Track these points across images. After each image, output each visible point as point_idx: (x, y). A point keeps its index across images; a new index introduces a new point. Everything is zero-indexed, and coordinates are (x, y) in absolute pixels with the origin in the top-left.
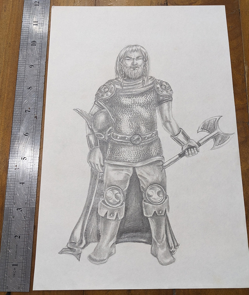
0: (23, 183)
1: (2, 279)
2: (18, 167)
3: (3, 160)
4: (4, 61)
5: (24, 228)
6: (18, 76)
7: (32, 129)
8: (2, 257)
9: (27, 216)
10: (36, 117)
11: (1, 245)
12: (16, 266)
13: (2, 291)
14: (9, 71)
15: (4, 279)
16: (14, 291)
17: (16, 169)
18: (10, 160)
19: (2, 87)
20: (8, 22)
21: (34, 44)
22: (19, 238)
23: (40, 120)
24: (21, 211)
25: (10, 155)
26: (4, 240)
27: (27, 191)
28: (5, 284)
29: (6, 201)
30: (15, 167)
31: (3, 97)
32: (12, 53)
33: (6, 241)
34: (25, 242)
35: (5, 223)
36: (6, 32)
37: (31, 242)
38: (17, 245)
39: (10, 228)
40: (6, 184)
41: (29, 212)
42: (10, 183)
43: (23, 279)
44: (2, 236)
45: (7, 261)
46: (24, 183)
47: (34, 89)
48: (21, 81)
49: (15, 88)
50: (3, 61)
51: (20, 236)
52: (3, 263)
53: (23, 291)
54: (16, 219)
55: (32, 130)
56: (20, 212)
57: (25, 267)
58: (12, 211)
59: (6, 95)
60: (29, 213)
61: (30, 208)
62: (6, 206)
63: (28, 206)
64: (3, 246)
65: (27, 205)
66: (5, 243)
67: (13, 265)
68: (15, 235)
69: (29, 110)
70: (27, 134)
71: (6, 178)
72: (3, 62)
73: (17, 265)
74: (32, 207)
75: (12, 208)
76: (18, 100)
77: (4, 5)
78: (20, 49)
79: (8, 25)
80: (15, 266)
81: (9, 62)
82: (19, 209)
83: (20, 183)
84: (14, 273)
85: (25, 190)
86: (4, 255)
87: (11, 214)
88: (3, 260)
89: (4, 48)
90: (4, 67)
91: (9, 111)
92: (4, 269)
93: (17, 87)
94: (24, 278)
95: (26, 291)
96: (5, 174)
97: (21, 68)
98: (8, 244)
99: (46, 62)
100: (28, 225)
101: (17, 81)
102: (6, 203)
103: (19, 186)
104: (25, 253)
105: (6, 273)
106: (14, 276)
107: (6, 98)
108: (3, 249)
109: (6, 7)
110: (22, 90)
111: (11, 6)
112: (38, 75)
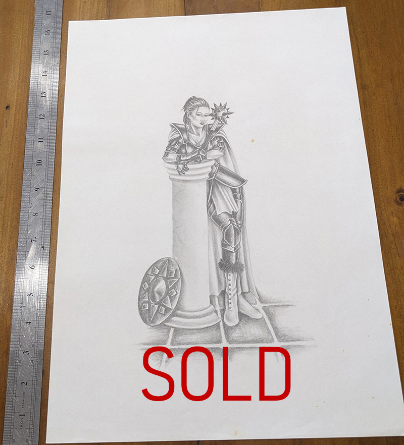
0: (29, 323)
1: (8, 431)
2: (24, 305)
3: (7, 298)
4: (7, 184)
5: (32, 373)
6: (22, 201)
7: (39, 261)
8: (8, 407)
9: (35, 360)
10: (43, 247)
11: (7, 393)
12: (23, 416)
14: (12, 196)
15: (10, 431)
17: (21, 307)
18: (15, 297)
19: (5, 214)
20: (10, 139)
21: (39, 164)
22: (27, 385)
23: (47, 251)
24: (28, 354)
25: (15, 291)
27: (34, 331)
28: (11, 437)
32: (15, 175)
33: (11, 388)
34: (33, 390)
35: (10, 368)
36: (8, 150)
37: (39, 388)
38: (24, 393)
39: (16, 374)
40: (11, 324)
42: (15, 324)
43: (31, 431)
44: (8, 383)
45: (13, 410)
46: (31, 323)
47: (40, 216)
48: (25, 206)
49: (19, 215)
51: (27, 383)
52: (9, 413)
54: (22, 364)
55: (39, 263)
56: (27, 356)
57: (33, 417)
58: (17, 355)
59: (9, 223)
60: (37, 356)
61: (38, 351)
62: (11, 349)
63: (36, 348)
65: (34, 347)
66: (11, 391)
67: (20, 415)
68: (22, 382)
69: (35, 239)
70: (33, 267)
71: (11, 318)
72: (6, 186)
73: (25, 415)
74: (40, 349)
75: (17, 352)
76: (23, 228)
77: (5, 119)
78: (24, 170)
79: (10, 143)
81: (12, 185)
82: (26, 352)
83: (26, 323)
84: (22, 424)
85: (32, 330)
86: (9, 404)
87: (17, 358)
88: (9, 410)
89: (6, 169)
90: (7, 191)
91: (13, 242)
92: (11, 420)
93: (21, 214)
94: (33, 429)
95: (34, 444)
97: (25, 193)
98: (15, 392)
100: (36, 370)
101: (22, 207)
102: (11, 346)
103: (26, 326)
104: (33, 401)
105: (12, 424)
106: (21, 427)
107: (9, 227)
108: (8, 398)
109: (8, 121)
110: (27, 217)
111: (13, 120)
112: (45, 199)
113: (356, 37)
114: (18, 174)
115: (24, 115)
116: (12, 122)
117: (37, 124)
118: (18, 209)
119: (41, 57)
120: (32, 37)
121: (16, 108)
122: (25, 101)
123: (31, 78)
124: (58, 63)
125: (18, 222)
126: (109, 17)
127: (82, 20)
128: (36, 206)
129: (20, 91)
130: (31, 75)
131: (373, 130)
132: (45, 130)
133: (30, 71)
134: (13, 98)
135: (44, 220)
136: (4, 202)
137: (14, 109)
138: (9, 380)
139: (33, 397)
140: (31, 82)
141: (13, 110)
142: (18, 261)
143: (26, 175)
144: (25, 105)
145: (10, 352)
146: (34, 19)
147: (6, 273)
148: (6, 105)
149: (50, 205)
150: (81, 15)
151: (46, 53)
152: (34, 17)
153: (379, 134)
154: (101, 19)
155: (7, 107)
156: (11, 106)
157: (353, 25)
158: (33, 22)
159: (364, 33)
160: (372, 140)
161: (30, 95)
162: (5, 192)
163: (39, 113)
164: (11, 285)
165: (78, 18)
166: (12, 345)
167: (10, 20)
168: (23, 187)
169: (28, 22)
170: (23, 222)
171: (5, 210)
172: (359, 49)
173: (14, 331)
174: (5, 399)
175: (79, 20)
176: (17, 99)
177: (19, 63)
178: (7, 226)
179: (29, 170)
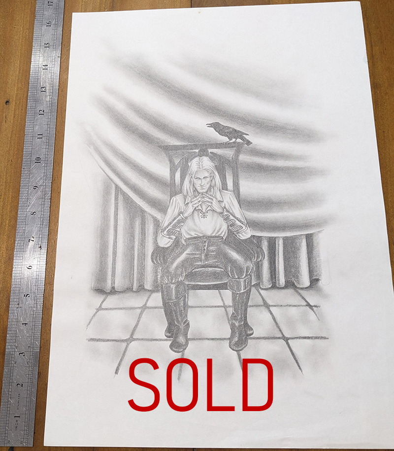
0: (26, 324)
1: (3, 433)
2: (20, 306)
3: (5, 298)
4: (6, 181)
5: (28, 375)
6: (20, 200)
7: (36, 261)
9: (31, 362)
10: (40, 247)
11: (2, 394)
13: (3, 446)
14: (11, 194)
15: (5, 433)
16: (16, 446)
17: (18, 308)
18: (11, 297)
20: (10, 135)
21: (38, 161)
22: (22, 386)
23: (44, 251)
25: (12, 292)
26: (5, 389)
27: (30, 333)
28: (6, 438)
30: (18, 306)
31: (4, 224)
32: (14, 173)
33: (7, 389)
34: (28, 391)
35: (6, 370)
36: (7, 147)
37: (34, 390)
38: (19, 395)
39: (11, 375)
40: (7, 325)
41: (33, 356)
42: (11, 325)
43: (25, 433)
44: (3, 384)
45: (8, 412)
47: (38, 215)
48: (22, 205)
49: (17, 213)
50: (4, 181)
51: (22, 384)
52: (5, 414)
53: (26, 446)
54: (18, 365)
56: (23, 357)
57: (28, 419)
58: (13, 356)
60: (33, 358)
61: (33, 352)
62: (7, 350)
63: (32, 350)
64: (4, 395)
65: (30, 349)
66: (7, 392)
67: (15, 417)
68: (17, 383)
69: (32, 239)
70: (31, 267)
71: (8, 318)
72: (4, 184)
73: (19, 417)
74: (36, 351)
75: (13, 353)
76: (20, 228)
77: (4, 115)
78: (23, 167)
79: (9, 139)
80: (17, 418)
81: (10, 183)
82: (22, 354)
83: (23, 324)
84: (17, 426)
85: (28, 332)
86: (5, 405)
87: (13, 359)
88: (4, 411)
89: (5, 166)
91: (11, 241)
92: (6, 421)
93: (19, 213)
94: (27, 431)
95: (29, 446)
97: (24, 192)
98: (10, 393)
99: (52, 183)
100: (32, 372)
101: (19, 205)
103: (22, 327)
104: (28, 403)
105: (7, 426)
106: (16, 429)
107: (7, 226)
108: (4, 399)
109: (7, 117)
110: (25, 215)
111: (13, 115)
112: (43, 198)
113: (369, 32)
114: (17, 172)
115: (23, 111)
116: (12, 117)
117: (37, 120)
118: (15, 208)
119: (41, 50)
120: (33, 29)
121: (16, 103)
122: (25, 96)
123: (31, 71)
124: (59, 57)
125: (16, 221)
126: (112, 9)
127: (84, 12)
128: (33, 205)
129: (20, 85)
130: (31, 69)
131: (384, 132)
132: (45, 126)
133: (31, 64)
134: (13, 91)
135: (42, 220)
136: (2, 200)
137: (14, 105)
138: (5, 380)
139: (28, 399)
140: (31, 76)
141: (12, 105)
142: (15, 261)
143: (24, 173)
144: (25, 100)
145: (6, 353)
146: (35, 10)
148: (6, 100)
149: (48, 204)
150: (83, 6)
151: (47, 45)
152: (35, 8)
153: (390, 136)
154: (104, 11)
155: (7, 102)
156: (11, 100)
157: (367, 20)
158: (34, 13)
159: (378, 28)
160: (383, 142)
161: (30, 89)
162: (4, 189)
163: (39, 108)
164: (9, 285)
165: (80, 10)
166: (8, 346)
167: (10, 11)
168: (21, 185)
169: (29, 13)
170: (21, 221)
171: (3, 209)
172: (372, 45)
173: (10, 332)
175: (81, 12)
176: (17, 94)
177: (19, 56)
178: (5, 225)
179: (27, 167)
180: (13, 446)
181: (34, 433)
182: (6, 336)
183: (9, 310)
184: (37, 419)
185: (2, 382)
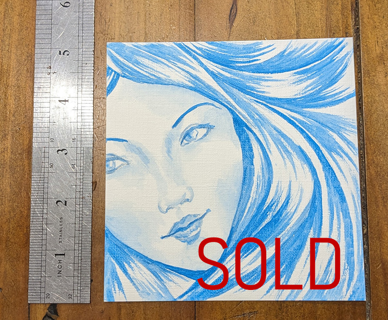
0: (65, 101)
1: (37, 281)
2: (53, 70)
5: (74, 186)
8: (35, 241)
9: (78, 164)
11: (31, 218)
12: (62, 256)
13: (39, 302)
15: (40, 281)
16: (61, 302)
17: (50, 73)
18: (36, 56)
22: (66, 205)
24: (66, 154)
26: (36, 210)
27: (75, 116)
28: (43, 289)
29: (34, 135)
33: (39, 210)
34: (78, 213)
35: (35, 176)
37: (88, 212)
38: (61, 218)
39: (46, 184)
41: (82, 155)
43: (76, 281)
44: (32, 202)
45: (44, 247)
46: (68, 101)
51: (66, 202)
52: (37, 252)
53: (79, 302)
54: (56, 169)
56: (65, 156)
57: (80, 258)
58: (47, 155)
60: (82, 158)
61: (82, 149)
62: (35, 145)
63: (79, 145)
64: (34, 220)
65: (75, 142)
66: (39, 215)
67: (56, 255)
68: (57, 200)
71: (33, 92)
73: (64, 255)
74: (87, 146)
75: (47, 150)
80: (59, 256)
82: (62, 150)
83: (60, 101)
84: (60, 270)
86: (37, 236)
87: (47, 160)
88: (37, 246)
92: (40, 262)
94: (79, 278)
95: (82, 301)
96: (31, 84)
98: (45, 216)
100: (81, 181)
102: (34, 140)
104: (77, 232)
105: (43, 269)
106: (59, 275)
108: (34, 226)
138: (34, 195)
139: (77, 226)
145: (34, 150)
147: (20, 15)
166: (36, 138)
174: (28, 227)
180: (55, 303)
181: (92, 281)
182: (32, 122)
183: (34, 78)
184: (95, 259)
185: (29, 198)
